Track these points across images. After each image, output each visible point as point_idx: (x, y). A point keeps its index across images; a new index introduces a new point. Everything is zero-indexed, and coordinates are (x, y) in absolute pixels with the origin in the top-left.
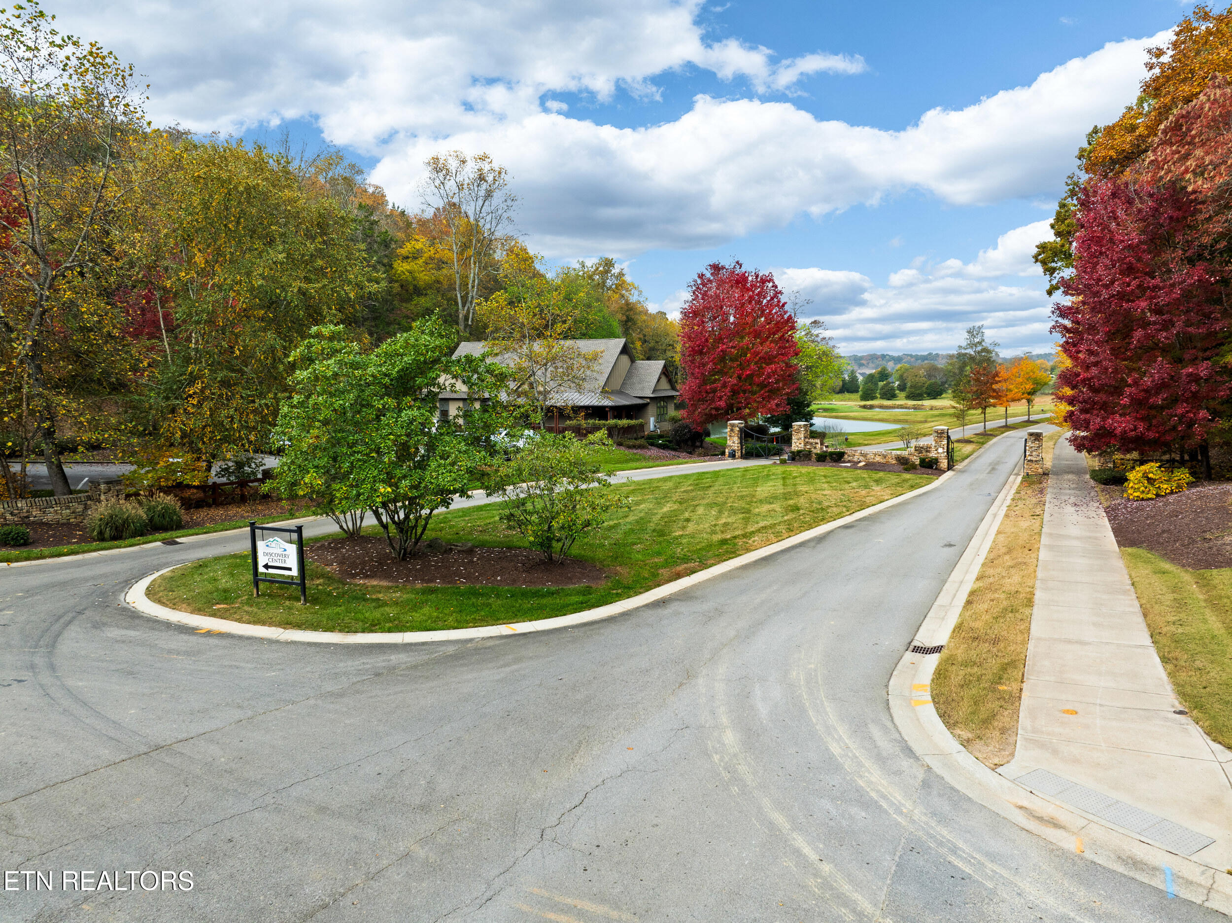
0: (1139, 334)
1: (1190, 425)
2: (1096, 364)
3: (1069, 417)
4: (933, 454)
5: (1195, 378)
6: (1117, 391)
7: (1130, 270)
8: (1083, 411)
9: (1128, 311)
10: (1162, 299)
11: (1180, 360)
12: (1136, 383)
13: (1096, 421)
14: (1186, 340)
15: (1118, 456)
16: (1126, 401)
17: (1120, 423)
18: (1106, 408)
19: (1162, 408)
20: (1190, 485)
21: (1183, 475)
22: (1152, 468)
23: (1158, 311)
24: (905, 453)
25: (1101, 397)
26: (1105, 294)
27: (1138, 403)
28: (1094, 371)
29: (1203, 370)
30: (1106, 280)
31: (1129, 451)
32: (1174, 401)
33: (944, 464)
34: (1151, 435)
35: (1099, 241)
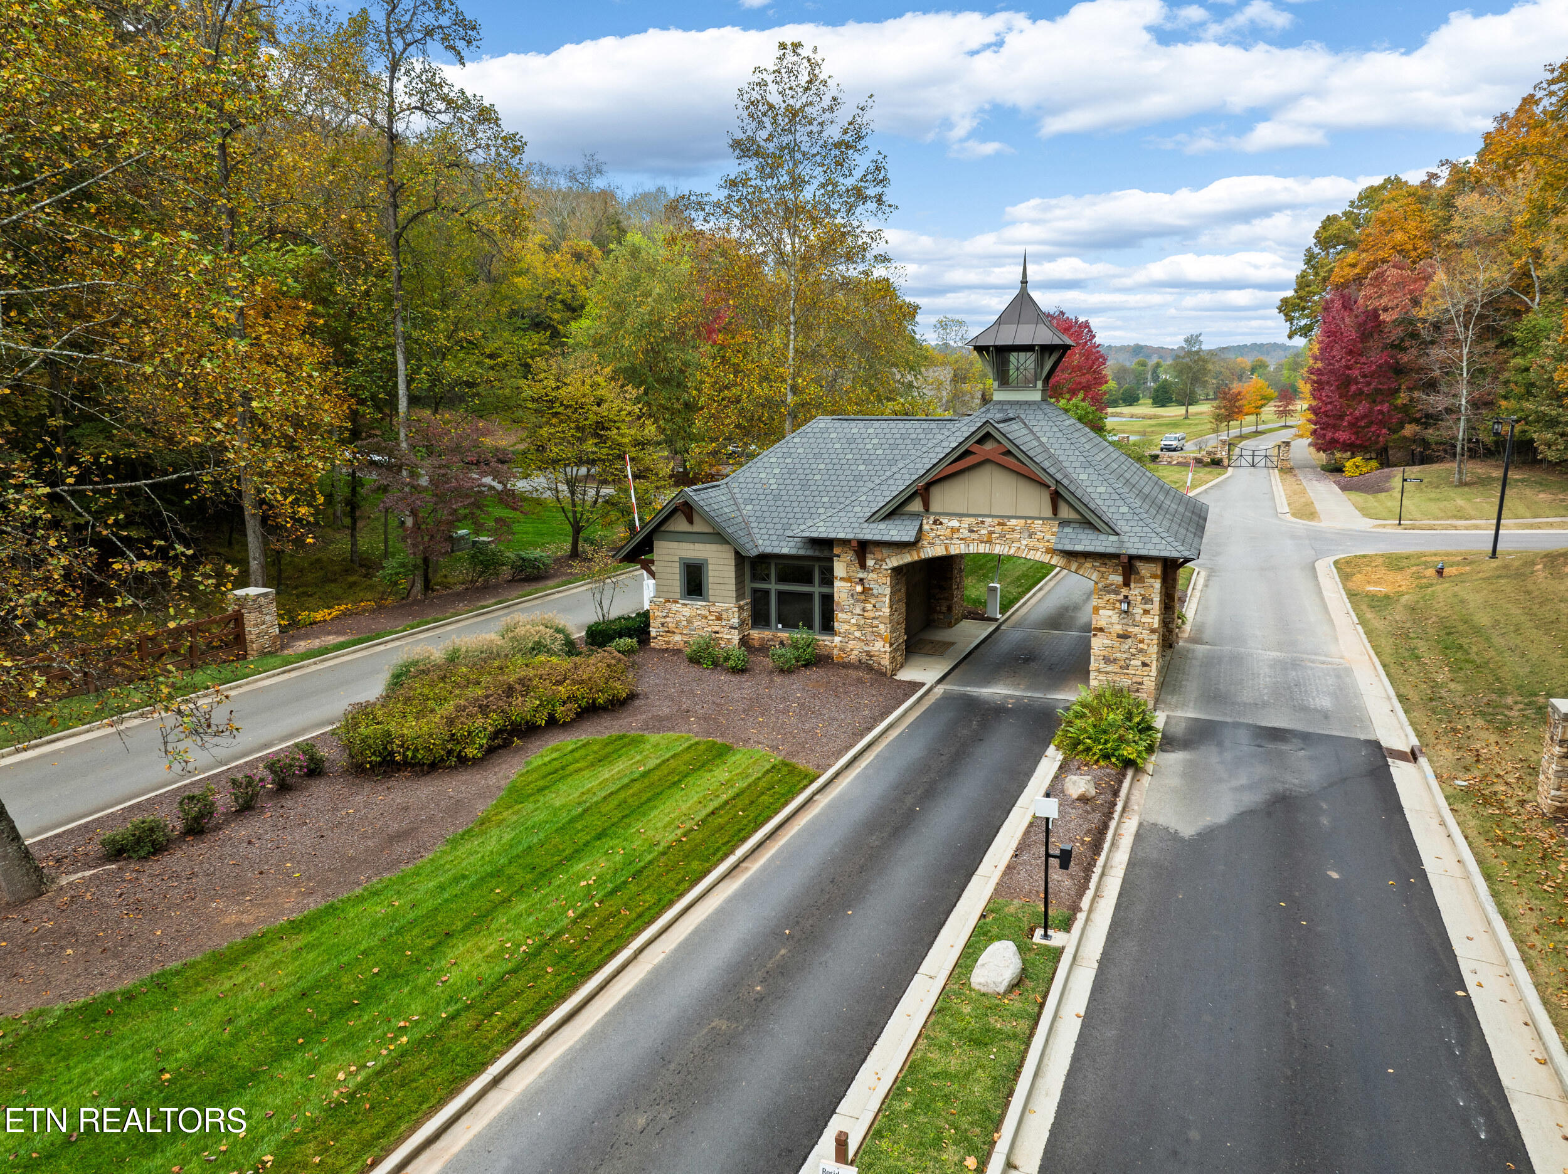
0: (1354, 388)
1: (1379, 435)
2: (1330, 403)
3: (1314, 432)
4: (1219, 456)
5: (1381, 412)
6: (1341, 417)
7: (1350, 352)
8: (1322, 429)
9: (1348, 376)
10: (1366, 370)
11: (1374, 402)
12: (1351, 414)
13: (1329, 435)
14: (1378, 391)
15: (1338, 455)
16: (1345, 424)
17: (1342, 436)
18: (1336, 428)
19: (1364, 427)
20: (1377, 468)
21: (1374, 464)
22: (1358, 460)
23: (1364, 376)
24: (1199, 456)
25: (1331, 421)
26: (1337, 365)
27: (1352, 425)
28: (1330, 407)
29: (1385, 408)
30: (1338, 358)
31: (1346, 451)
32: (1371, 423)
33: (1226, 462)
34: (1358, 442)
35: (1334, 334)
